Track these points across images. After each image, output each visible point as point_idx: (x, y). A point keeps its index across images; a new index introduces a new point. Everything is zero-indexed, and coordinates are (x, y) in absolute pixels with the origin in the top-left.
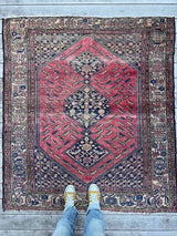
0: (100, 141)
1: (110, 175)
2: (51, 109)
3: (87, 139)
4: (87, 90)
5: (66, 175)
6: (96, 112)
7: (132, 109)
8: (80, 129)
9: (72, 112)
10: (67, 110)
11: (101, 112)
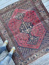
0: (35, 35)
1: (43, 43)
2: (16, 33)
3: (31, 36)
4: (23, 23)
5: (31, 50)
6: (29, 27)
7: (39, 21)
8: (27, 35)
9: (23, 31)
10: (21, 31)
11: (31, 27)
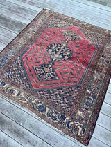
0: (57, 70)
1: (51, 92)
2: (40, 44)
3: (50, 66)
4: (64, 45)
5: (25, 78)
6: (64, 56)
7: (85, 63)
8: (49, 60)
9: (50, 50)
10: (49, 48)
